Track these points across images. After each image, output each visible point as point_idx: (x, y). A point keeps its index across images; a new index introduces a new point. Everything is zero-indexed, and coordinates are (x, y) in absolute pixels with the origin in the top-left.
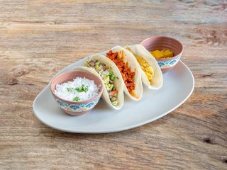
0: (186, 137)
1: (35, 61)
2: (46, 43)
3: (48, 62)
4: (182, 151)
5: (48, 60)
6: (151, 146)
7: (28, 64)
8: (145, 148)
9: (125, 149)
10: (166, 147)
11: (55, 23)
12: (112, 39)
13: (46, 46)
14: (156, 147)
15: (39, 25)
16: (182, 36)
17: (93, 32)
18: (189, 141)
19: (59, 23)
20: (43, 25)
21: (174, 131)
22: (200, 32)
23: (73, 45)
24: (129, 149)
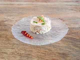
0: (72, 46)
1: (9, 17)
2: (14, 12)
3: (14, 18)
4: (70, 51)
5: (14, 17)
6: (56, 49)
7: (5, 19)
8: (53, 50)
9: (44, 50)
10: (63, 50)
11: (18, 5)
12: (41, 10)
13: (13, 12)
14: (58, 49)
15: (12, 6)
16: (69, 10)
17: (33, 8)
18: (73, 48)
19: (19, 5)
20: (13, 6)
21: (66, 43)
22: (77, 8)
23: (25, 12)
24: (46, 50)
